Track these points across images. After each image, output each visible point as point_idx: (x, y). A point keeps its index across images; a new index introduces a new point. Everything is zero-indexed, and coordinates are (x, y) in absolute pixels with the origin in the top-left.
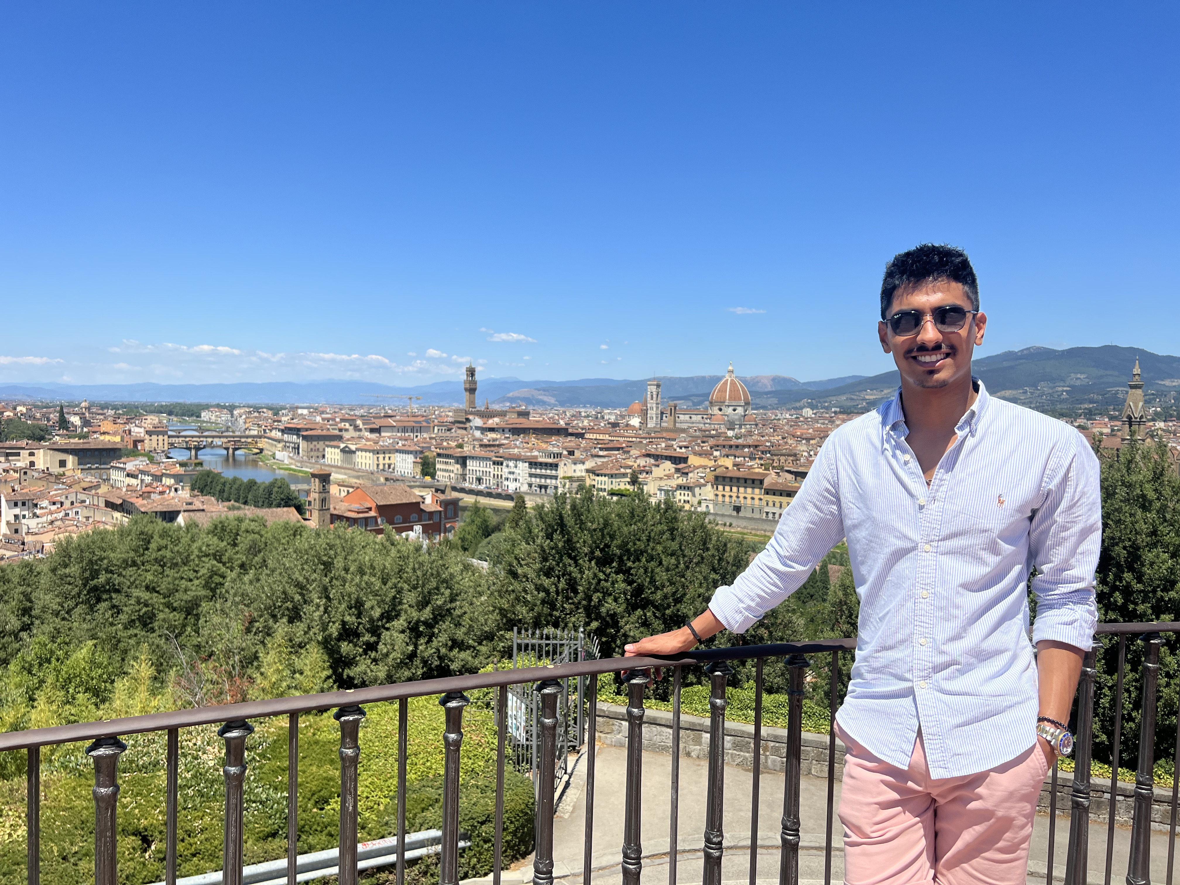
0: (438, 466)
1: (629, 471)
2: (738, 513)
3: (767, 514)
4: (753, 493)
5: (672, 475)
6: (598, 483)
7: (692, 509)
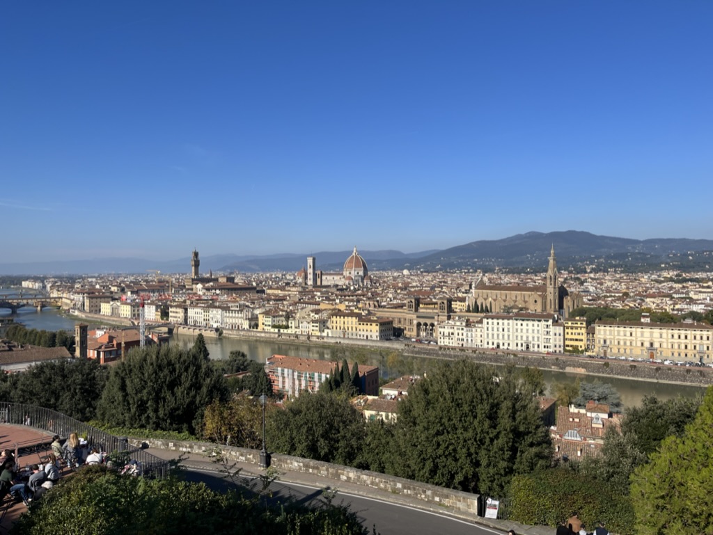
0: (170, 314)
1: (284, 313)
2: (344, 336)
3: (360, 336)
4: (352, 324)
5: (310, 315)
6: (266, 321)
7: (319, 334)
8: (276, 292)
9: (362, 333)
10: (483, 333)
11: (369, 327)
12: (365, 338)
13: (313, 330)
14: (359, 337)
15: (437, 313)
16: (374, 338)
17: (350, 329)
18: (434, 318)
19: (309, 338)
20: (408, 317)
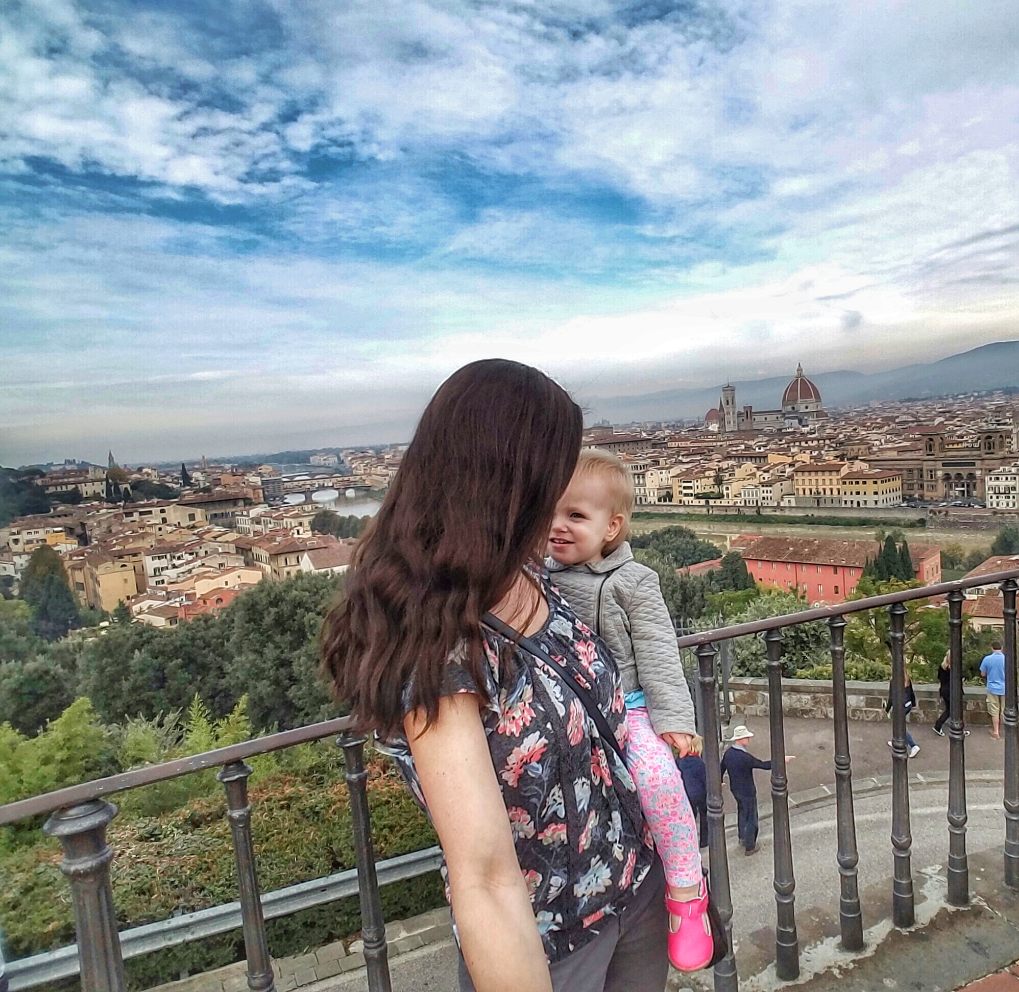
1: (712, 473)
2: (818, 504)
3: (846, 502)
4: (831, 484)
5: (754, 474)
6: (685, 488)
7: (776, 504)
8: (683, 444)
9: (848, 498)
11: (861, 487)
12: (855, 505)
13: (764, 498)
14: (843, 505)
15: (980, 456)
16: (871, 505)
17: (828, 492)
18: (974, 464)
19: (758, 512)
20: (926, 466)
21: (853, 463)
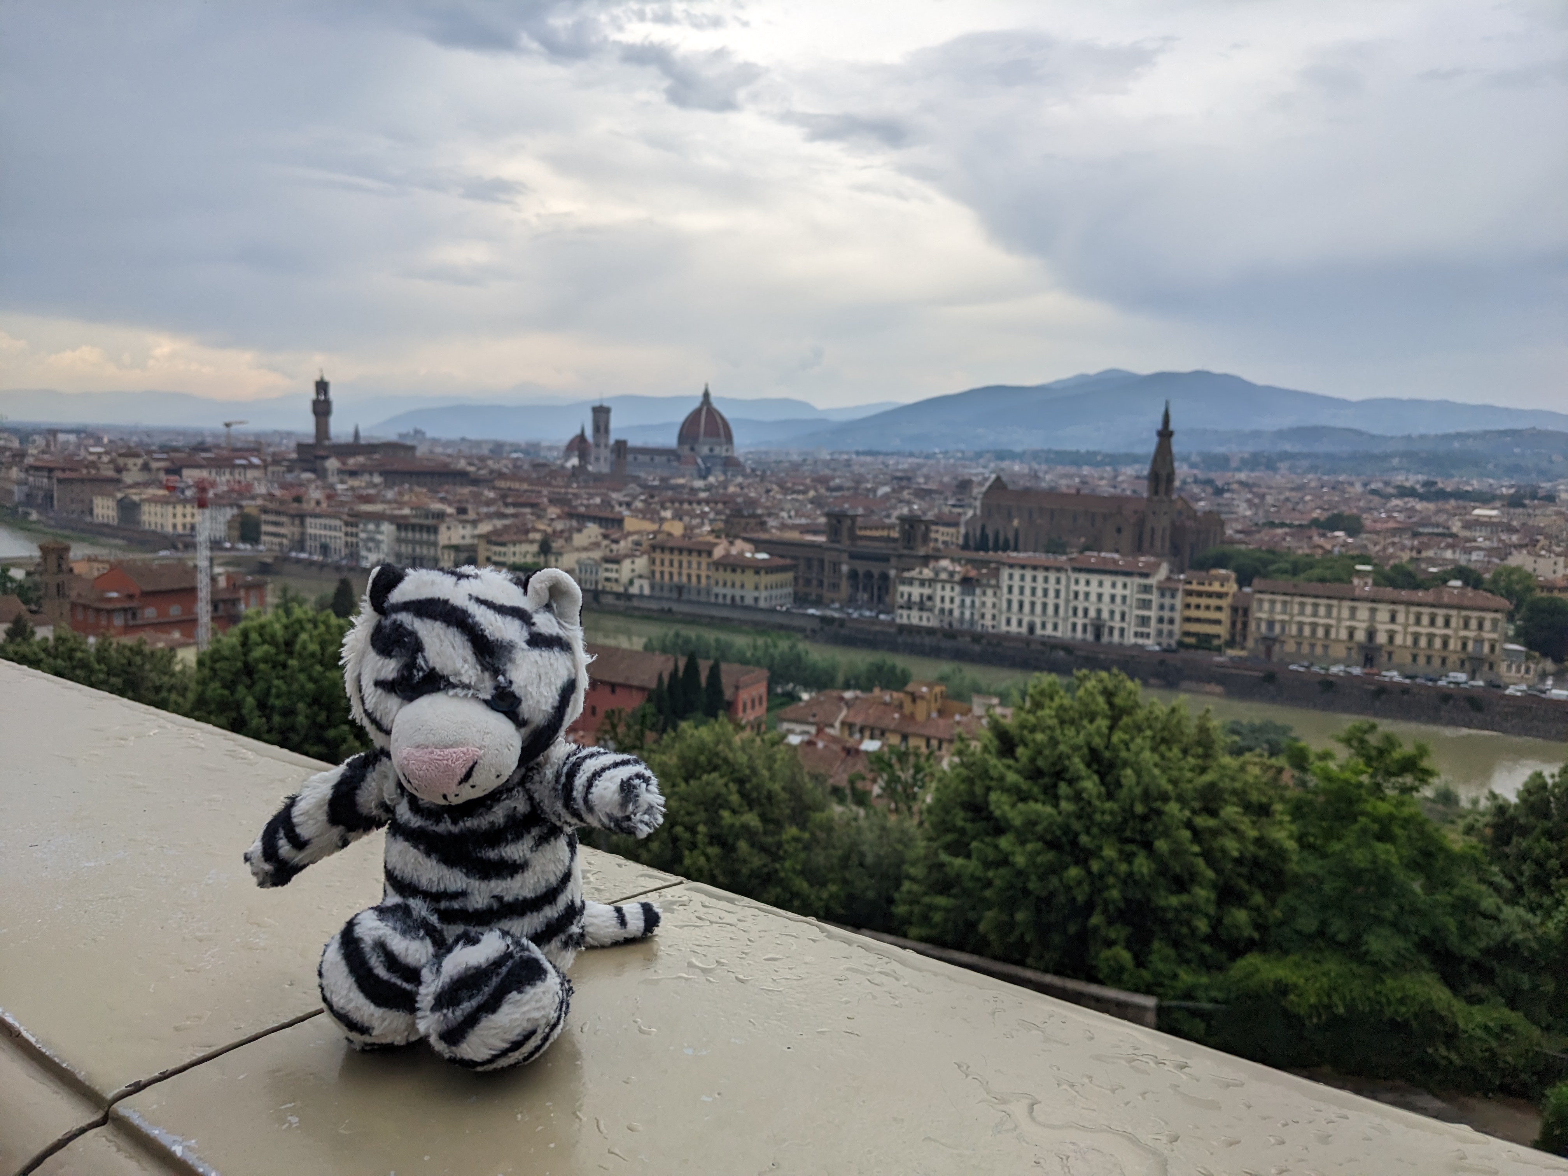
0: (264, 528)
1: (539, 536)
2: (680, 595)
3: (717, 596)
4: (699, 569)
5: (598, 544)
6: (495, 553)
7: (621, 590)
8: (516, 485)
9: (720, 590)
10: (1000, 599)
11: (738, 577)
12: (729, 601)
13: (608, 580)
14: (713, 600)
15: (897, 550)
16: (748, 602)
17: (694, 579)
18: (888, 561)
19: (596, 598)
20: (828, 557)
21: (731, 543)
